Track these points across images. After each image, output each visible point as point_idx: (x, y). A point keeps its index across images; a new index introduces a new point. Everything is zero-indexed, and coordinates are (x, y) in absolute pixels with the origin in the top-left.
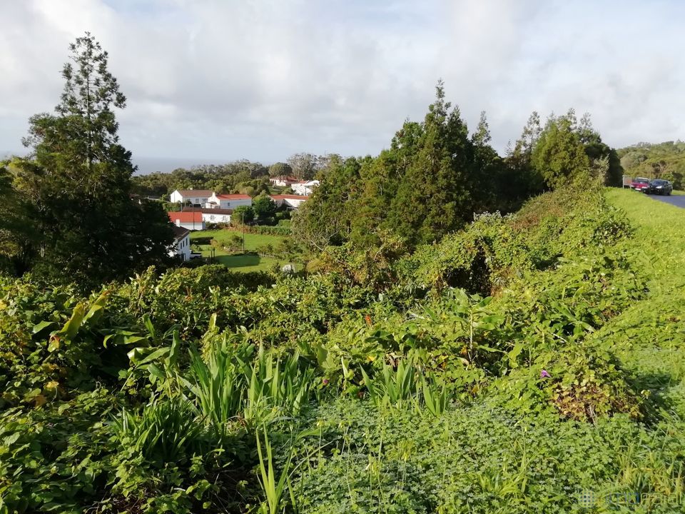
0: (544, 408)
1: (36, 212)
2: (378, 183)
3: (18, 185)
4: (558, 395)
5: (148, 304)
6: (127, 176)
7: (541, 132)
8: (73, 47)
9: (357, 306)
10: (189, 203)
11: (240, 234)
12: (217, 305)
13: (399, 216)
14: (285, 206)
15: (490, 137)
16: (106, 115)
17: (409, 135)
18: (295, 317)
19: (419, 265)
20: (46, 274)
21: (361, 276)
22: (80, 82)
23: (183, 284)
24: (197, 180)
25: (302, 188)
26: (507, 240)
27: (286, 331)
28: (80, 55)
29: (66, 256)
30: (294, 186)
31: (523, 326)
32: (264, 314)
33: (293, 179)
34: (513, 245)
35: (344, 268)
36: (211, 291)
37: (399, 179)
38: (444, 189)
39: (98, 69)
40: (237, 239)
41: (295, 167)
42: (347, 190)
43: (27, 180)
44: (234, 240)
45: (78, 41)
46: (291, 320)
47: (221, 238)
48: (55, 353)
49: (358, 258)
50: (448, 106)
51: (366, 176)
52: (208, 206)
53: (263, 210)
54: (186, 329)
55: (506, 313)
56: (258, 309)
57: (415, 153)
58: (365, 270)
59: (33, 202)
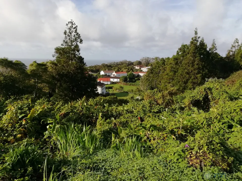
0: (182, 161)
1: (55, 78)
2: (171, 67)
3: (50, 69)
4: (190, 156)
5: (83, 109)
6: (83, 66)
7: (239, 46)
8: (67, 25)
9: (157, 112)
10: (106, 75)
11: (122, 86)
12: (106, 110)
13: (179, 79)
14: (139, 76)
15: (217, 49)
16: (77, 46)
17: (183, 49)
18: (133, 116)
19: (185, 98)
20: (57, 98)
21: (160, 102)
22: (69, 36)
23: (97, 102)
24: (109, 67)
25: (145, 69)
26: (218, 89)
27: (128, 120)
28: (69, 27)
29: (63, 92)
30: (142, 69)
31: (211, 124)
32: (122, 114)
33: (142, 66)
34: (220, 91)
35: (154, 98)
36: (105, 105)
37: (179, 66)
38: (197, 69)
39: (75, 31)
40: (121, 87)
41: (143, 62)
42: (160, 70)
43: (53, 68)
44: (120, 88)
45: (69, 23)
46: (131, 116)
47: (116, 87)
48: (25, 125)
49: (159, 95)
50: (199, 38)
51: (167, 64)
52: (112, 76)
53: (131, 77)
54: (94, 118)
55: (204, 118)
56: (120, 112)
57: (186, 56)
58: (161, 99)
59: (54, 75)
